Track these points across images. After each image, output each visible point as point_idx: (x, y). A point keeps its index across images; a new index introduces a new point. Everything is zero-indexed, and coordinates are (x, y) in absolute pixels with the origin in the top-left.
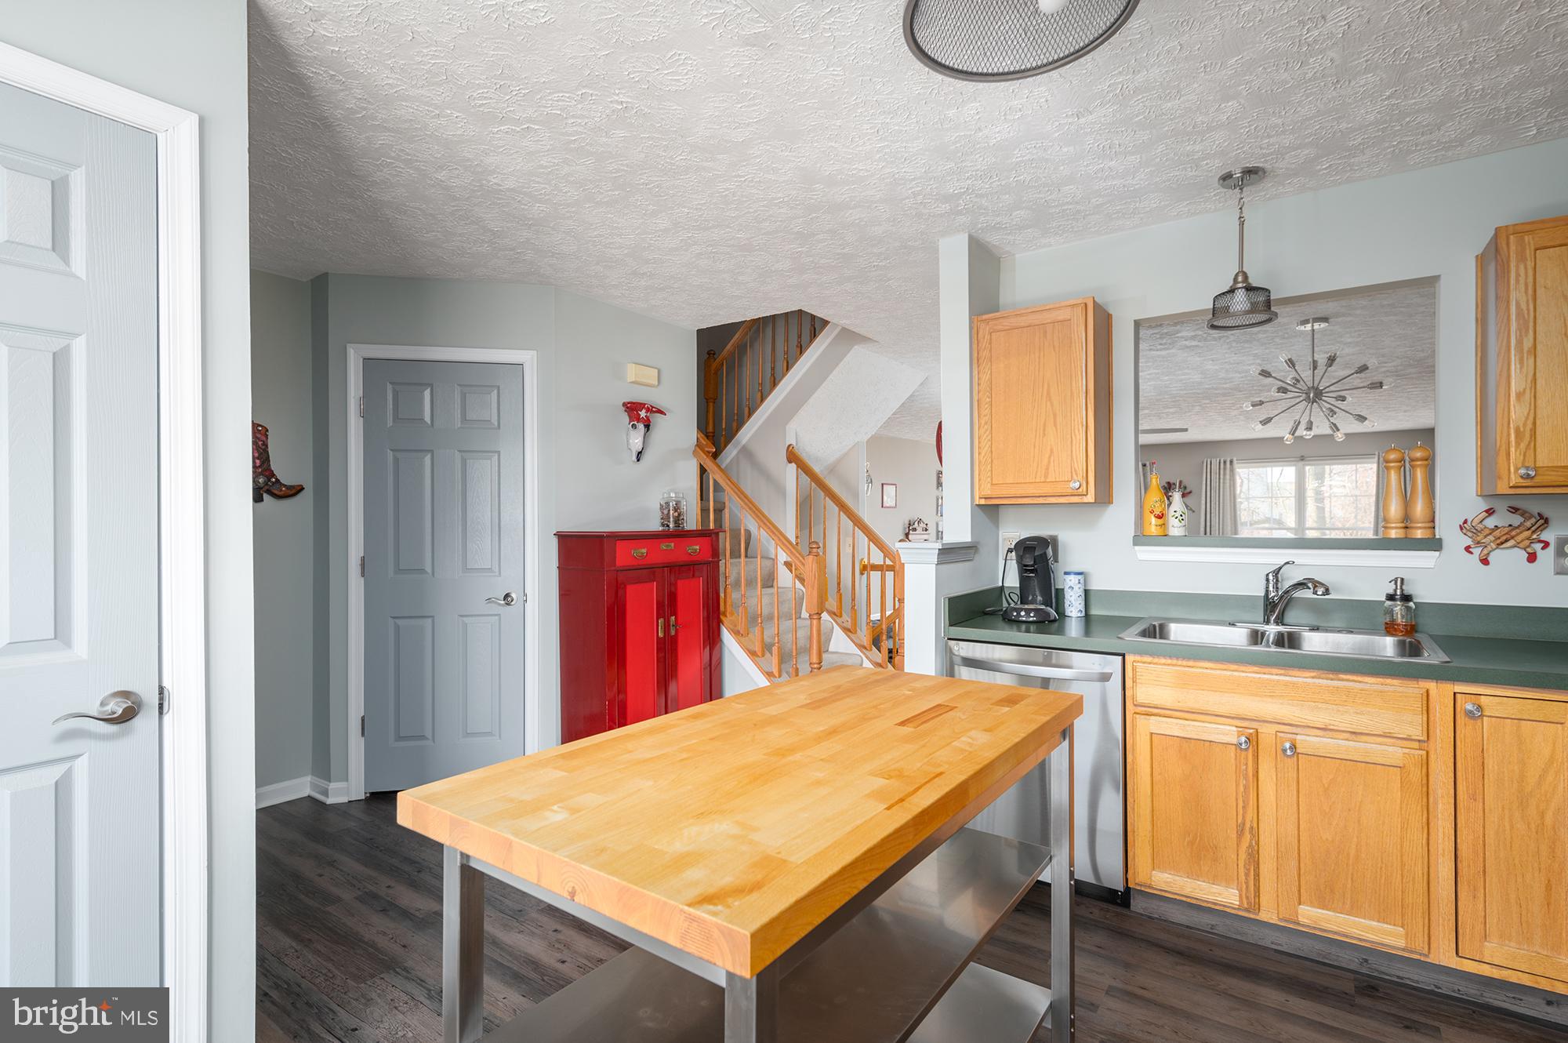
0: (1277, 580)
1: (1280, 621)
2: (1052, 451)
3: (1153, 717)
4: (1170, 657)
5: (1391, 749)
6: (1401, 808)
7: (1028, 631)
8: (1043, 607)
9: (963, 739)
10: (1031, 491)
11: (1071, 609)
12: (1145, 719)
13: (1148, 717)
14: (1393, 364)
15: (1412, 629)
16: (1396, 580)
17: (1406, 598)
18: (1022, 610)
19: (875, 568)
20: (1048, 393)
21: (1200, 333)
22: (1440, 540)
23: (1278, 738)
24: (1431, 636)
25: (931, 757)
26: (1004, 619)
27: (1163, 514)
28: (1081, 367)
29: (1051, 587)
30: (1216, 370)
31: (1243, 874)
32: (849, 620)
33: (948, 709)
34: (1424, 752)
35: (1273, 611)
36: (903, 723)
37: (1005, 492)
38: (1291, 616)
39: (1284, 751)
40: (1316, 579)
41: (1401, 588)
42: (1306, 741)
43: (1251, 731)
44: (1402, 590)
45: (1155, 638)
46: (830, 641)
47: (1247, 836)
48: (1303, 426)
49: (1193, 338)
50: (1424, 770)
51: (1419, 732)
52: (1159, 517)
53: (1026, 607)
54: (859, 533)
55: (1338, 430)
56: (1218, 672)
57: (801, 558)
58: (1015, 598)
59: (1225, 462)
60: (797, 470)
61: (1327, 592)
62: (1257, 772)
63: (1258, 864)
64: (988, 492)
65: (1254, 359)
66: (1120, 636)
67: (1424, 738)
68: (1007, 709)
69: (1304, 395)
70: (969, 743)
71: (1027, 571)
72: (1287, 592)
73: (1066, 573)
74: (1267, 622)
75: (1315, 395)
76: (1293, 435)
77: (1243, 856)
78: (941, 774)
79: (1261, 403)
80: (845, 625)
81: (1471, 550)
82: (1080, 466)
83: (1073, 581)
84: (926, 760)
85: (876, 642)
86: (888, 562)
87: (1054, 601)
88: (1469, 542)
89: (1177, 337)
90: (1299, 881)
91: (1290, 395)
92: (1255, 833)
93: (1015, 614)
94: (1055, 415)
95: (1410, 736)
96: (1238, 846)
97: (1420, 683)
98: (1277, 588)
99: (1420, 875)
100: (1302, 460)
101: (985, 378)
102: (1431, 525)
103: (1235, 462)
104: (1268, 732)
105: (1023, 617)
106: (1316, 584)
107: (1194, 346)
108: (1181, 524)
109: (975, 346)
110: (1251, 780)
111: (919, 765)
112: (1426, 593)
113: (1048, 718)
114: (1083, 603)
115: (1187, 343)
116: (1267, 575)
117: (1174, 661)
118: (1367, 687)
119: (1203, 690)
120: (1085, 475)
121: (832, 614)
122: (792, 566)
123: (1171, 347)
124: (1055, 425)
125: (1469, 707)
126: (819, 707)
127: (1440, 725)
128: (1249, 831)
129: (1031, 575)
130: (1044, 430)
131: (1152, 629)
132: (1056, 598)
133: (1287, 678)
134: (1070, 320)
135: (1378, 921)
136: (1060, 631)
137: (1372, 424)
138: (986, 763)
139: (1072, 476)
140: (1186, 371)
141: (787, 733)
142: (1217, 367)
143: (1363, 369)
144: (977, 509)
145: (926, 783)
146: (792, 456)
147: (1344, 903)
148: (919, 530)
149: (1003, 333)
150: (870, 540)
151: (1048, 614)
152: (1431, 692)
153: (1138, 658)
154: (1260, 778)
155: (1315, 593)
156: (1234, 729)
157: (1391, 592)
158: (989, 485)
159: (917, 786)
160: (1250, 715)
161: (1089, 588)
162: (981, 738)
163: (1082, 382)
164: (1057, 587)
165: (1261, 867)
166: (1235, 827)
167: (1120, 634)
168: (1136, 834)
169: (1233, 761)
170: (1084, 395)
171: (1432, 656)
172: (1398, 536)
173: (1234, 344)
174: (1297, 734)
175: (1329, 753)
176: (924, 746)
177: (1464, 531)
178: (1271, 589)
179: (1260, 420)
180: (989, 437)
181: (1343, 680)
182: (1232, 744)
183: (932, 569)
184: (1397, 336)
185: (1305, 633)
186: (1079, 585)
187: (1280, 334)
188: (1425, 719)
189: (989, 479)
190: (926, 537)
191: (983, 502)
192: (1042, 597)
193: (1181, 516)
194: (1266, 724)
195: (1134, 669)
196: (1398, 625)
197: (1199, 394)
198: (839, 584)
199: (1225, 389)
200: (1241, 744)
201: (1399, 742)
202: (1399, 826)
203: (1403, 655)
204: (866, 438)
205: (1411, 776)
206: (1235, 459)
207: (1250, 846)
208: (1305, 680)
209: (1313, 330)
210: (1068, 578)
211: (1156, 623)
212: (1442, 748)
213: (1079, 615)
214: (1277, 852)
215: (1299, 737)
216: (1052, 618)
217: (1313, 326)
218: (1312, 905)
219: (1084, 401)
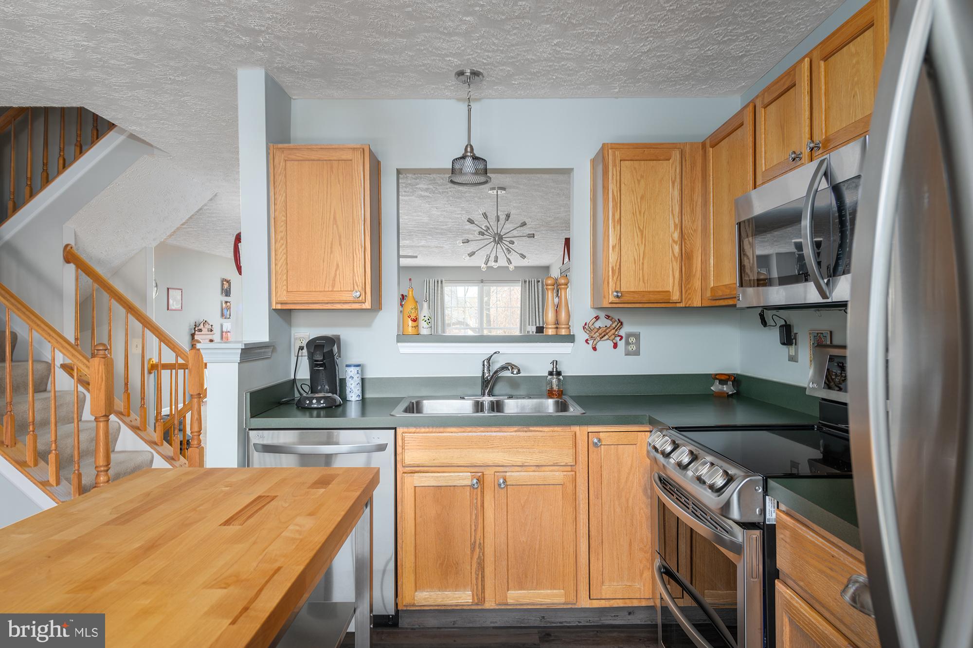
0: (489, 365)
1: (491, 394)
2: (338, 265)
3: (416, 474)
4: (428, 427)
5: (557, 473)
6: (562, 511)
7: (318, 416)
8: (330, 395)
9: (291, 527)
10: (321, 298)
11: (351, 394)
12: (411, 476)
13: (412, 475)
14: (534, 223)
15: (561, 393)
16: (553, 362)
17: (559, 373)
18: (313, 398)
19: (166, 366)
20: (335, 218)
21: (431, 187)
22: (574, 335)
23: (496, 477)
24: (570, 397)
25: (265, 553)
26: (298, 407)
27: (416, 318)
28: (360, 200)
29: (336, 378)
30: (438, 215)
31: (475, 578)
32: (138, 419)
33: (269, 499)
34: (574, 473)
35: (487, 386)
36: (227, 523)
37: (299, 299)
38: (498, 389)
39: (500, 485)
40: (513, 363)
41: (556, 367)
42: (511, 476)
43: (480, 474)
44: (556, 368)
45: (413, 413)
46: (116, 441)
47: (477, 550)
48: (492, 258)
49: (427, 190)
50: (574, 484)
51: (571, 460)
52: (414, 320)
53: (317, 395)
54: (148, 333)
55: (511, 263)
56: (460, 434)
57: (85, 361)
58: (307, 389)
59: (438, 282)
60: (77, 271)
61: (519, 372)
62: (483, 503)
63: (484, 570)
64: (284, 298)
65: (461, 211)
66: (392, 414)
67: (574, 464)
68: (322, 490)
69: (492, 238)
70: (297, 531)
71: (317, 365)
72: (496, 372)
73: (347, 366)
74: (483, 394)
75: (499, 239)
76: (486, 264)
77: (475, 566)
78: (279, 569)
79: (468, 241)
80: (134, 423)
81: (588, 341)
82: (359, 280)
83: (353, 372)
84: (261, 557)
85: (167, 437)
86: (180, 361)
87: (338, 388)
88: (587, 337)
89: (416, 188)
90: (508, 573)
91: (485, 237)
92: (482, 547)
93: (308, 402)
94: (340, 237)
95: (567, 463)
96: (471, 558)
97: (571, 428)
98: (489, 370)
99: (572, 553)
100: (482, 282)
101: (281, 199)
102: (567, 326)
103: (444, 282)
104: (489, 472)
105: (314, 404)
106: (513, 367)
107: (425, 196)
108: (428, 326)
109: (271, 171)
110: (480, 510)
111: (255, 564)
112: (569, 370)
113: (358, 493)
114: (360, 389)
115: (423, 193)
116: (484, 361)
117: (431, 430)
118: (545, 434)
119: (449, 449)
120: (363, 287)
121: (119, 414)
122: (73, 370)
123: (411, 194)
124: (340, 244)
125: (596, 440)
126: (128, 521)
127: (581, 454)
128: (478, 547)
129: (321, 368)
130: (331, 248)
131: (411, 405)
132: (338, 386)
133: (502, 434)
134: (351, 160)
135: (551, 590)
136: (343, 414)
137: (528, 261)
138: (318, 548)
139: (354, 287)
140: (420, 214)
141: (93, 558)
142: (439, 214)
143: (524, 224)
144: (274, 313)
145: (267, 582)
146: (70, 256)
147: (532, 582)
148: (205, 331)
149: (296, 163)
150: (161, 340)
151: (334, 400)
152: (577, 433)
153: (405, 430)
154: (485, 507)
155: (512, 373)
156: (469, 474)
157: (551, 370)
158: (285, 292)
159: (258, 588)
160: (479, 463)
161: (364, 377)
162: (307, 523)
163: (362, 212)
164: (341, 377)
165: (486, 570)
166: (469, 545)
167: (391, 412)
168: (403, 567)
169: (468, 497)
170: (363, 223)
171: (574, 410)
172: (553, 334)
173: (451, 198)
174: (506, 472)
175: (525, 482)
176: (255, 543)
177: (585, 330)
178: (486, 371)
179: (468, 253)
180: (285, 251)
181: (532, 431)
182: (468, 486)
183: (236, 366)
184: (538, 206)
185: (506, 401)
186: (358, 375)
187: (479, 195)
188: (574, 451)
189: (285, 287)
190: (210, 337)
191: (279, 307)
192: (329, 387)
193: (429, 319)
194: (489, 468)
195: (403, 439)
196: (555, 391)
197: (426, 231)
198: (126, 384)
199: (442, 229)
200: (474, 485)
201: (562, 468)
202: (561, 523)
203: (557, 411)
204: (154, 244)
205: (567, 489)
206: (443, 280)
207: (479, 557)
208: (511, 434)
209: (497, 195)
210: (349, 370)
211: (414, 401)
212: (582, 468)
213: (358, 399)
214: (495, 558)
215: (508, 474)
216: (338, 403)
217: (497, 192)
218: (515, 589)
219: (363, 227)
